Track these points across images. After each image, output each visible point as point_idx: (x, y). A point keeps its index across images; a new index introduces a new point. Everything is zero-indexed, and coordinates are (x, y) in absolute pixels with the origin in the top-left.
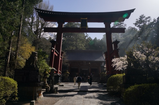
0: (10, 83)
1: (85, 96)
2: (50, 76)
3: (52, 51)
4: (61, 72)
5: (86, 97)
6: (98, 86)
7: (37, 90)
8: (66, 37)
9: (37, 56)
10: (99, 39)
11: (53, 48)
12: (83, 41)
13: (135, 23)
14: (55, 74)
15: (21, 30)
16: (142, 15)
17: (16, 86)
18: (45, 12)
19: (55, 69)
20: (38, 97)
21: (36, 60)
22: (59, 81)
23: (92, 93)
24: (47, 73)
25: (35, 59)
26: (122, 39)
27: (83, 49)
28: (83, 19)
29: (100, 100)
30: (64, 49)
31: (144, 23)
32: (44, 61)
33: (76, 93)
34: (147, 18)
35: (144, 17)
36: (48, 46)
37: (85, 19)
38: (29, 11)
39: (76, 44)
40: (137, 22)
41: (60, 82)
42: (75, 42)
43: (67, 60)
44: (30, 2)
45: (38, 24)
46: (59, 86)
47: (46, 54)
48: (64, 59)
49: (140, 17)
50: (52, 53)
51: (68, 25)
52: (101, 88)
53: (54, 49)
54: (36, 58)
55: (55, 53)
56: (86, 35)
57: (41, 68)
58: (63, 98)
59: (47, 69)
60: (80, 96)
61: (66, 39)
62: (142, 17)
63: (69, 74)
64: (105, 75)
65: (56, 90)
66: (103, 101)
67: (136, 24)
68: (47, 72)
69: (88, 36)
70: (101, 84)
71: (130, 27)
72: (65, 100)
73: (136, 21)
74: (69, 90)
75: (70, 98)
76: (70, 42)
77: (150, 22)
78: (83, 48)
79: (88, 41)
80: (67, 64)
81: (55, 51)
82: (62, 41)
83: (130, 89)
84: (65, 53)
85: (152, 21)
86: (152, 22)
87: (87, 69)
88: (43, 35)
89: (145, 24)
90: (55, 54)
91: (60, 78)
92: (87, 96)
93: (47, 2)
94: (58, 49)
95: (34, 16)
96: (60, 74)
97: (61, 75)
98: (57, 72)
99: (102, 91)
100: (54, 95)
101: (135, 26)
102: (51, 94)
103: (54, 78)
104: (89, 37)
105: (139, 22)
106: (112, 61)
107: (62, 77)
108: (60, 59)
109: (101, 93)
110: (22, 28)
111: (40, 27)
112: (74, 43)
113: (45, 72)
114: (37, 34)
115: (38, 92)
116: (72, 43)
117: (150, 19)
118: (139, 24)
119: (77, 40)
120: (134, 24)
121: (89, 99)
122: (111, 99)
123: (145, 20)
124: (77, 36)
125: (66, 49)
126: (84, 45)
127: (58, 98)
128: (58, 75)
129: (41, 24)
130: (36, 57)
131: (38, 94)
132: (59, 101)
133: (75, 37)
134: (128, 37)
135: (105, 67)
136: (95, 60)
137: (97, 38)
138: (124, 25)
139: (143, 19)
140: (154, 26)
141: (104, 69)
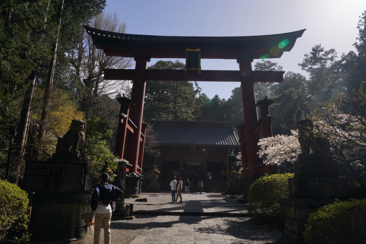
0: (6, 196)
1: (197, 226)
2: (115, 178)
3: (122, 121)
4: (141, 169)
5: (201, 230)
6: (224, 201)
7: (81, 214)
8: (154, 93)
9: (83, 130)
10: (224, 99)
11: (123, 114)
12: (190, 102)
13: (302, 63)
14: (127, 173)
15: (55, 74)
16: (317, 47)
17: (24, 203)
18: (107, 35)
19: (128, 162)
20: (86, 229)
21: (82, 139)
22: (137, 190)
23: (213, 219)
24: (110, 170)
25: (78, 137)
26: (274, 97)
27: (189, 119)
28: (192, 50)
29: (234, 238)
30: (149, 120)
31: (321, 63)
32: (103, 144)
33: (177, 218)
34: (327, 53)
35: (322, 50)
36: (113, 111)
37: (195, 50)
38: (73, 34)
39: (174, 108)
40: (306, 60)
41: (139, 191)
42: (173, 104)
43: (155, 142)
44: (75, 14)
45: (93, 63)
46: (137, 200)
47: (108, 128)
48: (148, 139)
49: (313, 50)
50: (122, 126)
51: (159, 67)
52: (231, 207)
53: (125, 116)
54: (81, 135)
55: (127, 126)
56: (195, 89)
57: (96, 160)
58: (145, 230)
59: (111, 161)
60: (185, 227)
61: (153, 96)
62: (316, 50)
63: (159, 175)
64: (239, 177)
65: (129, 212)
66: (243, 240)
67: (303, 66)
68: (109, 168)
69: (200, 92)
70: (230, 197)
71: (289, 72)
72: (151, 237)
73: (305, 58)
74: (159, 210)
75: (161, 231)
76: (161, 103)
77: (333, 62)
78: (190, 117)
79: (201, 101)
80: (154, 151)
81: (129, 122)
82: (143, 102)
83: (325, 214)
84: (150, 127)
85: (338, 59)
86: (339, 61)
87: (198, 164)
88: (102, 88)
89: (323, 66)
90: (127, 128)
91: (140, 184)
92: (202, 227)
93: (113, 17)
94: (135, 117)
95: (84, 46)
96: (140, 173)
97: (141, 176)
98: (132, 169)
99: (236, 212)
100: (123, 223)
101: (302, 69)
102: (118, 221)
103: (124, 182)
104: (203, 94)
105: (310, 62)
106: (259, 144)
107: (143, 181)
108: (140, 139)
109: (234, 219)
110: (57, 70)
111: (97, 69)
112: (171, 105)
113: (104, 169)
114: (90, 85)
115: (84, 216)
116: (166, 106)
117: (333, 54)
118: (310, 66)
119: (176, 99)
120: (299, 65)
121: (208, 233)
122: (261, 234)
123: (323, 57)
124: (176, 91)
125: (154, 119)
126: (191, 110)
127: (133, 231)
128: (135, 176)
129: (98, 64)
130: (82, 133)
131: (85, 221)
132: (136, 239)
133: (172, 93)
134: (287, 94)
135: (237, 158)
136: (217, 144)
137: (219, 97)
138: (278, 69)
139: (319, 54)
140: (340, 70)
141: (237, 163)
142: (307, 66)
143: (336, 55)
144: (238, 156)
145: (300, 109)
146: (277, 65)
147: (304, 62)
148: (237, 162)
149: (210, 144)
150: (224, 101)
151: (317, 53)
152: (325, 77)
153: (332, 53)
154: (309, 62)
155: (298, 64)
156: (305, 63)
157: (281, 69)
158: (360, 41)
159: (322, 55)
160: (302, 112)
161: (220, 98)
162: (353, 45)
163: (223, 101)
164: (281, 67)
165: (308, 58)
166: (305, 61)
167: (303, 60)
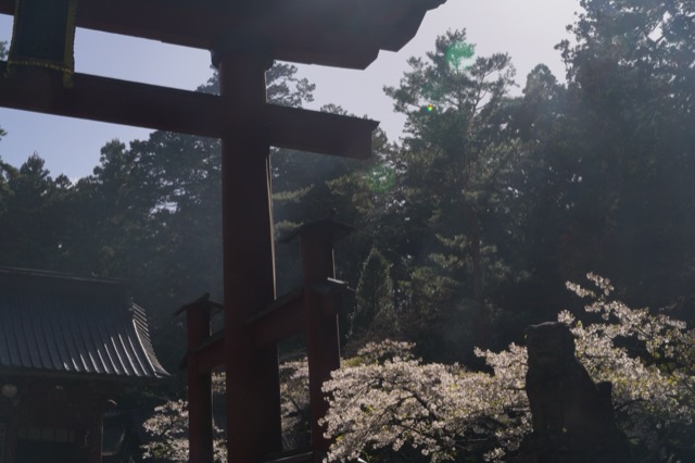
10: (62, 179)
13: (397, 87)
16: (456, 38)
31: (460, 97)
34: (485, 65)
35: (468, 53)
40: (414, 79)
49: (440, 45)
67: (402, 97)
73: (411, 69)
85: (515, 92)
89: (467, 108)
101: (397, 109)
106: (326, 387)
117: (504, 71)
120: (388, 91)
123: (473, 78)
134: (335, 191)
135: (148, 428)
136: (66, 366)
137: (44, 168)
138: (297, 91)
139: (457, 66)
140: (504, 126)
141: (146, 447)
142: (413, 101)
143: (511, 79)
144: (150, 421)
145: (379, 253)
146: (294, 76)
147: (407, 85)
148: (147, 443)
149: (38, 366)
150: (63, 186)
151: (452, 60)
152: (473, 150)
153: (500, 68)
154: (424, 86)
155: (384, 89)
156: (408, 88)
157: (310, 93)
158: (578, 39)
159: (468, 68)
160: (384, 267)
161: (47, 172)
162: (556, 47)
163: (58, 186)
164: (309, 84)
165: (420, 72)
166: (409, 82)
167: (403, 76)
